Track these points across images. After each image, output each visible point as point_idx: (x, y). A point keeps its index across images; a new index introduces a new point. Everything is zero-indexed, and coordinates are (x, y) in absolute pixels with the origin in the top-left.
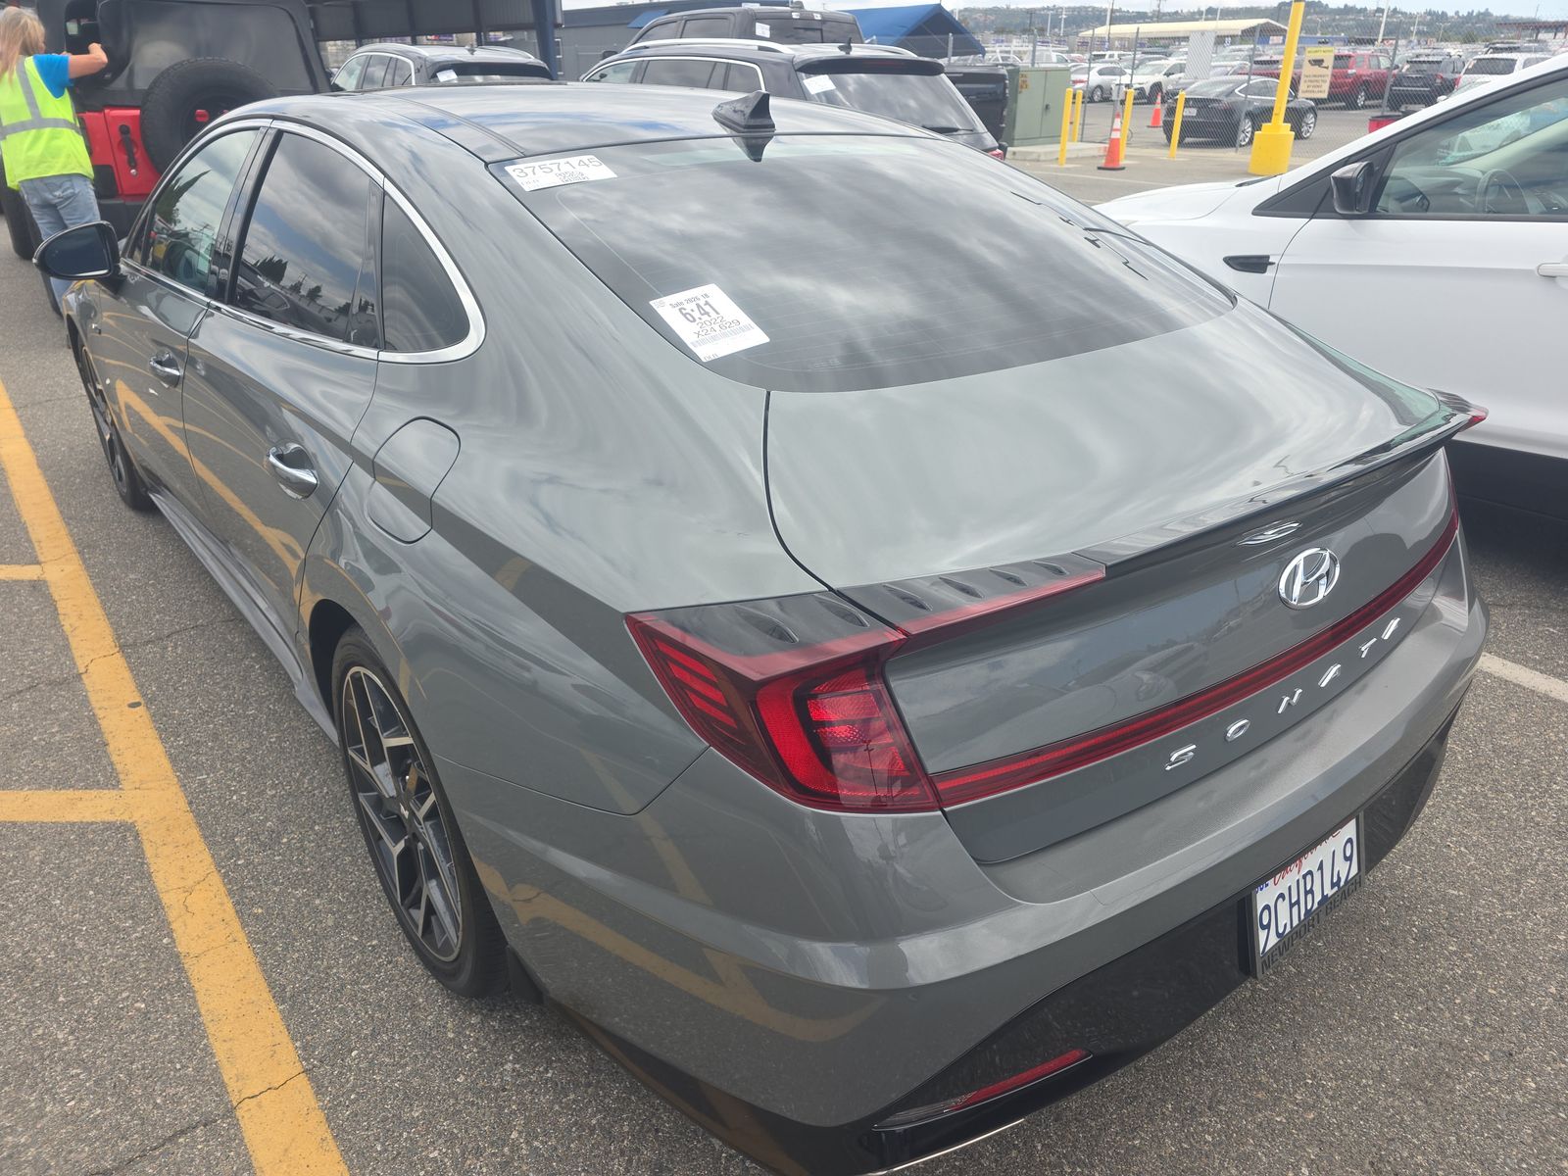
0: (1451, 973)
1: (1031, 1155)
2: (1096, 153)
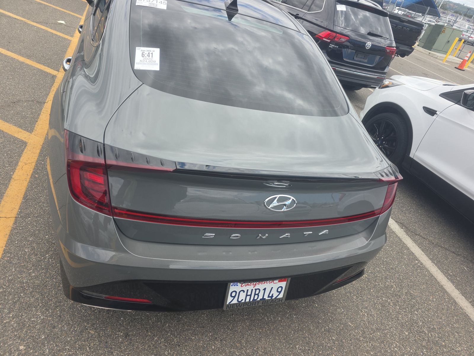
0: (326, 344)
1: (163, 326)
2: (457, 62)
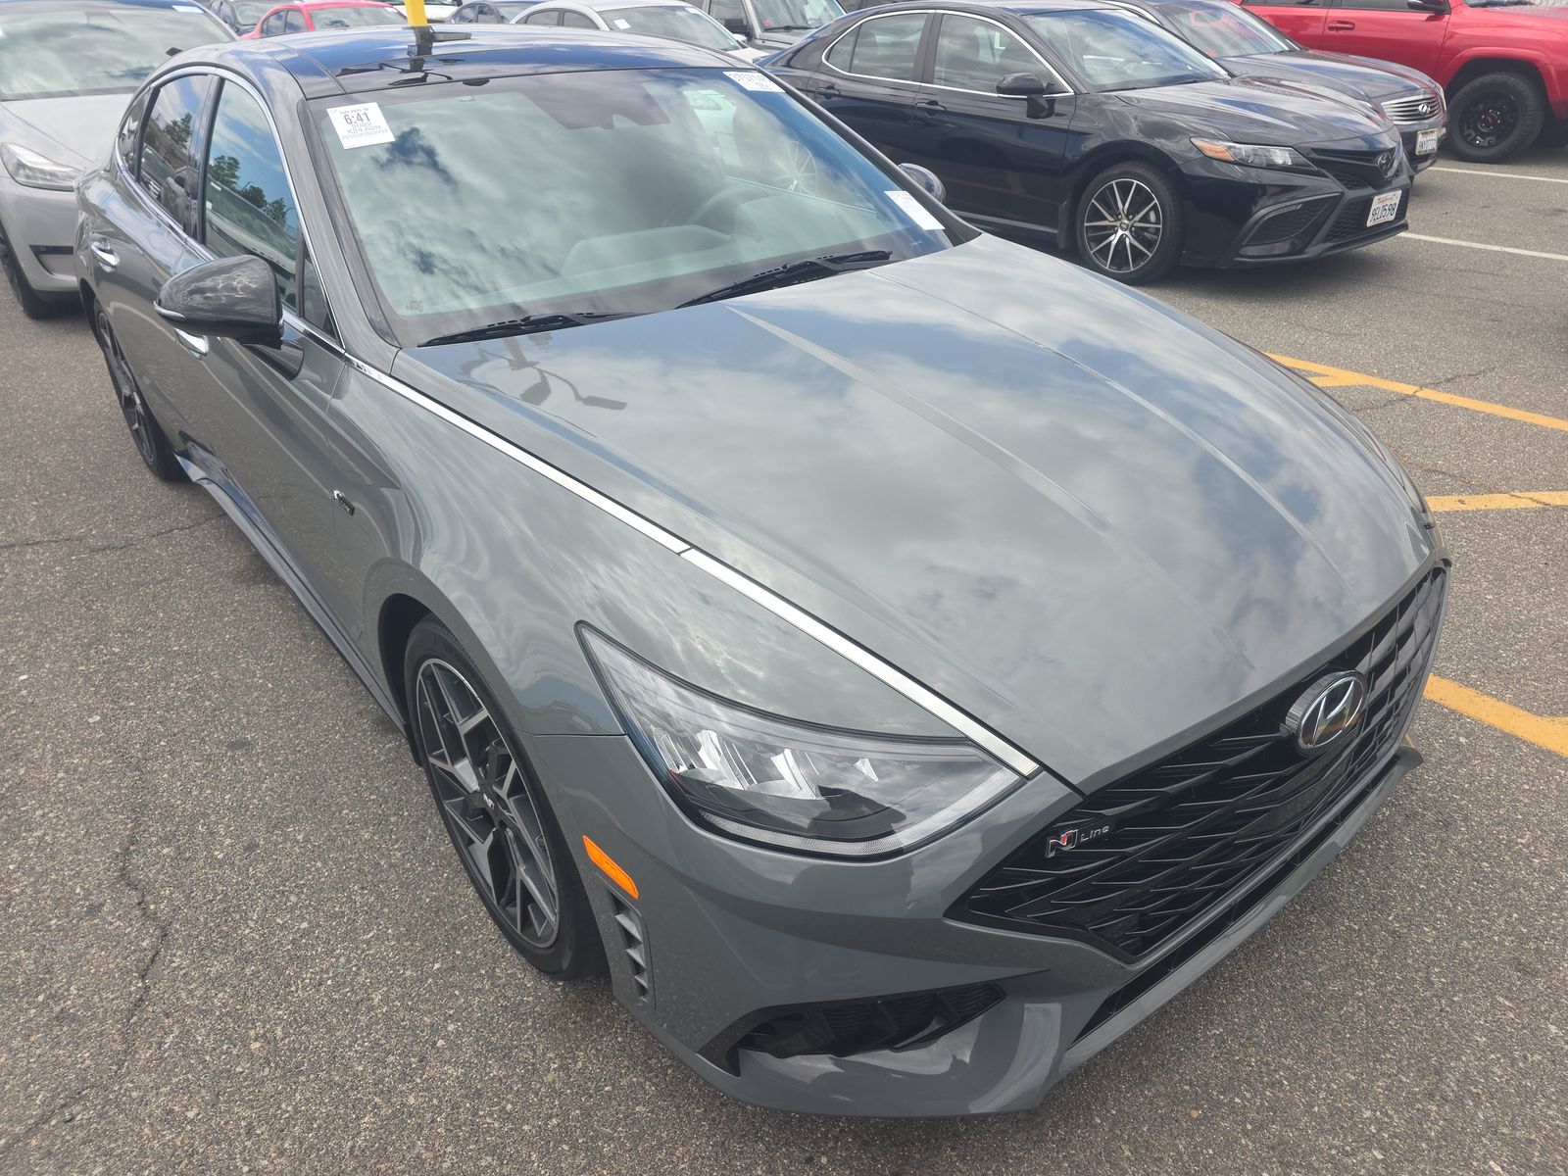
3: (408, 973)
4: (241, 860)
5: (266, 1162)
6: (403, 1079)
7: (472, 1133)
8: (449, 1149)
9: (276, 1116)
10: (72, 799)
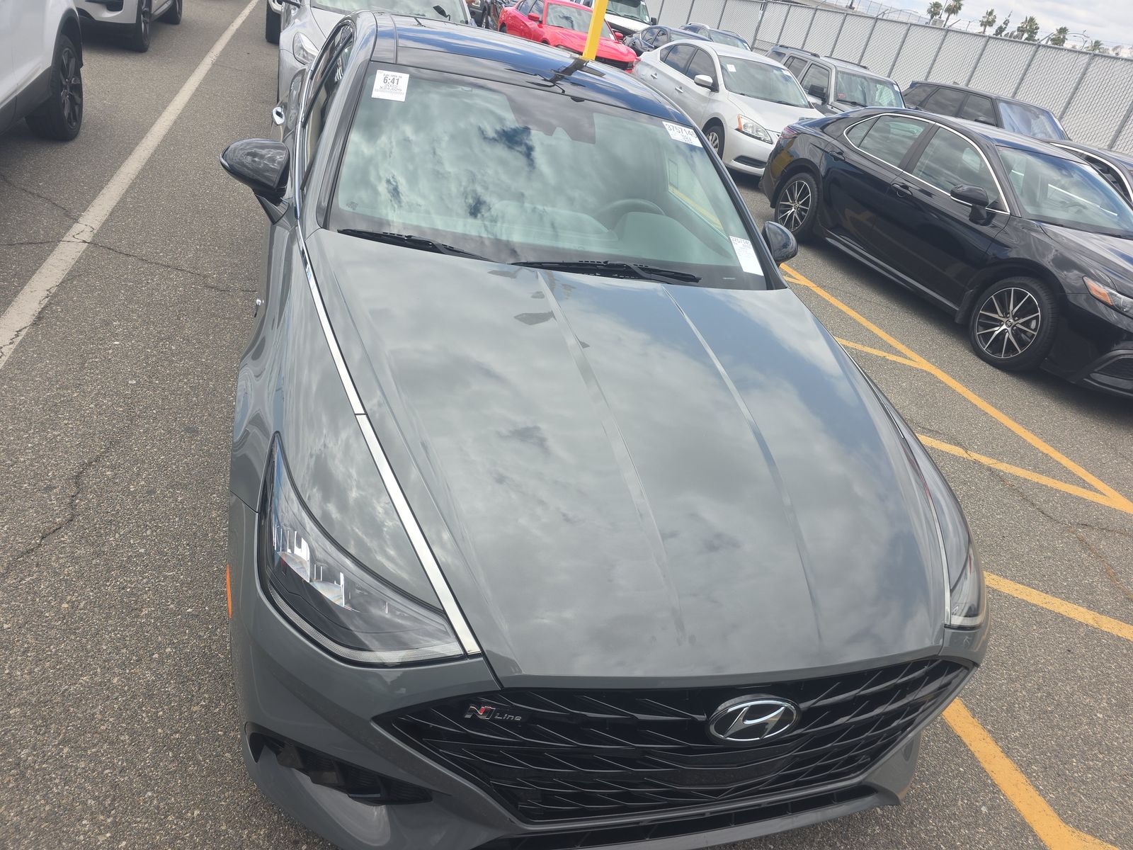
3: (172, 606)
4: (140, 497)
5: (19, 673)
6: (119, 666)
7: (132, 717)
8: (111, 720)
9: (44, 650)
10: (87, 422)
